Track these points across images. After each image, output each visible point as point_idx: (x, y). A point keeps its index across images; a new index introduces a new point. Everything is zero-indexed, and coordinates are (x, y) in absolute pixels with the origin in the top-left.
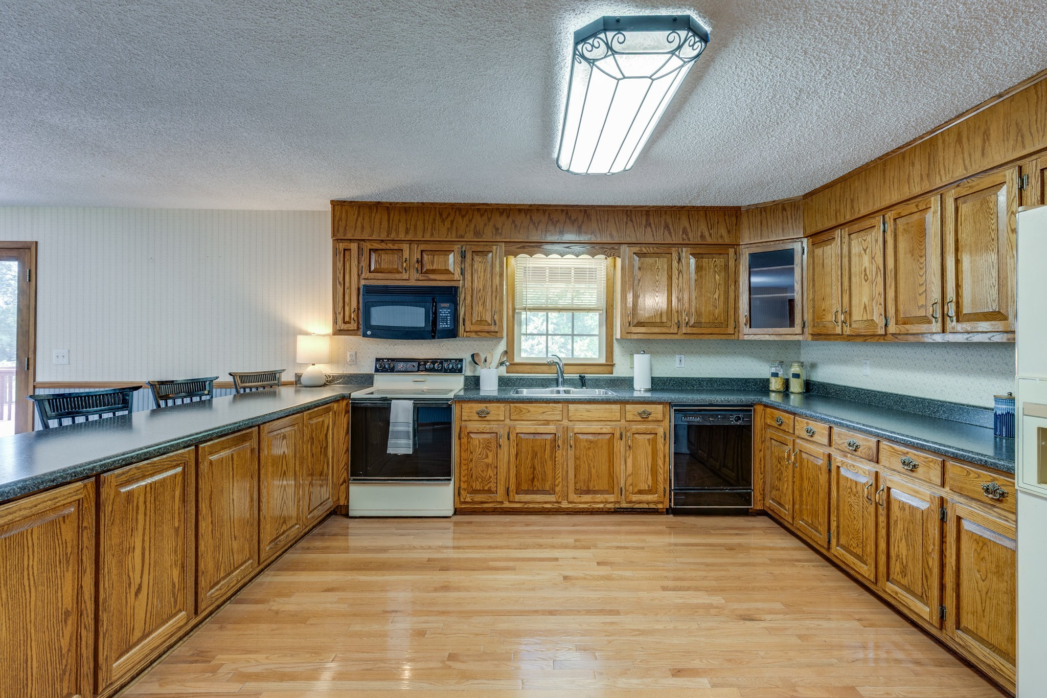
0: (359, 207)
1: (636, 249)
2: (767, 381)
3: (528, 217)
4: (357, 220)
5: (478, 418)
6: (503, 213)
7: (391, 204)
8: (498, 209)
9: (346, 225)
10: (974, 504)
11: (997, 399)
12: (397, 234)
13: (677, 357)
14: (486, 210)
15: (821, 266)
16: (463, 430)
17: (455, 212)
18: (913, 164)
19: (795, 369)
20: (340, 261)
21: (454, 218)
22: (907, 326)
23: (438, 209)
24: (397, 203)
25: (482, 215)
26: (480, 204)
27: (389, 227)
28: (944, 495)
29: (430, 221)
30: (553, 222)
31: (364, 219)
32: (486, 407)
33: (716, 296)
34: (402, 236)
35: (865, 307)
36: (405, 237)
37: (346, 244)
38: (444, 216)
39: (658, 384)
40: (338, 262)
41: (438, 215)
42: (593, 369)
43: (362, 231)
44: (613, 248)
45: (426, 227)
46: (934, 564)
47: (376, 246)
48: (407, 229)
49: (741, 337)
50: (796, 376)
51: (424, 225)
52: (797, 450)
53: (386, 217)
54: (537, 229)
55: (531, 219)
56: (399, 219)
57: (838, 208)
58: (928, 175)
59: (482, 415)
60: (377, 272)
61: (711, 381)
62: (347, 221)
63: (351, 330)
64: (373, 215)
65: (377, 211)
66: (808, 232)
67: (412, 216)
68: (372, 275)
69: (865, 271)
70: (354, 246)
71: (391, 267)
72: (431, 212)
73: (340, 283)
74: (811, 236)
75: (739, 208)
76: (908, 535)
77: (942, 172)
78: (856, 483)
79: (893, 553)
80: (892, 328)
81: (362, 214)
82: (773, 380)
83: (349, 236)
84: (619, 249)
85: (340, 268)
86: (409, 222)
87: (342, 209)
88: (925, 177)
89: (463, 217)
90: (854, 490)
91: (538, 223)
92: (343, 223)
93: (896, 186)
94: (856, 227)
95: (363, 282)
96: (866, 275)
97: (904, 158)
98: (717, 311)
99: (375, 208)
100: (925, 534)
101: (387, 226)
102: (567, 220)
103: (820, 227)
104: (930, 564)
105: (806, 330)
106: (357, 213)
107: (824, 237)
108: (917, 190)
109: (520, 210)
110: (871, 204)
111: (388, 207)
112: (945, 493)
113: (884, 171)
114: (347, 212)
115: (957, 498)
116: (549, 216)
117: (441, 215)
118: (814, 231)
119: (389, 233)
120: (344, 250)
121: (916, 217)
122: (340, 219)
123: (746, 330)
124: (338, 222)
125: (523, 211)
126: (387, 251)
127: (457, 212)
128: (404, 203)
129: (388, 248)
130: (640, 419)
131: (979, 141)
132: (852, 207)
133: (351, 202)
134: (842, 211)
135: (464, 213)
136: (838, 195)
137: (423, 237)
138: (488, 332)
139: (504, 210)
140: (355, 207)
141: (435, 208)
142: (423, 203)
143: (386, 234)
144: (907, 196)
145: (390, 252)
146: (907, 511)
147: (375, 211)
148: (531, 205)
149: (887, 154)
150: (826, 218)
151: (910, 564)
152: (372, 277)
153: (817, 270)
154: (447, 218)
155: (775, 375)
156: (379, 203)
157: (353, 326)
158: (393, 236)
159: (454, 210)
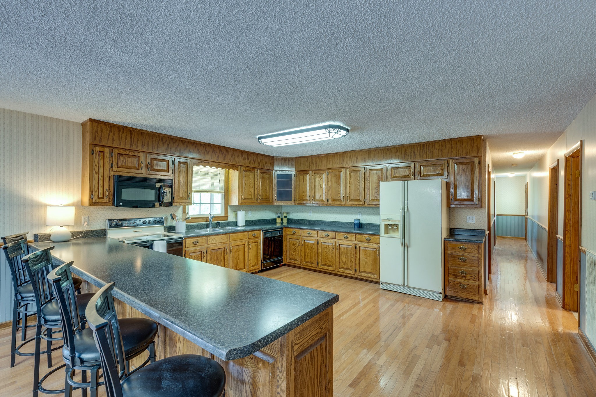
0: (111, 126)
1: (244, 168)
2: (276, 219)
3: (204, 148)
4: (109, 134)
5: (193, 246)
6: (193, 144)
7: (133, 129)
8: (191, 142)
9: (101, 136)
10: (363, 243)
11: (355, 220)
12: (137, 146)
13: (249, 212)
14: (185, 142)
15: (303, 182)
16: (187, 252)
17: (170, 140)
18: (337, 159)
19: (285, 215)
20: (96, 158)
21: (169, 143)
22: (335, 202)
23: (160, 137)
24: (137, 129)
25: (183, 144)
26: (183, 138)
27: (131, 142)
28: (355, 243)
29: (156, 143)
30: (215, 152)
31: (114, 134)
32: (197, 240)
33: (267, 189)
34: (140, 148)
35: (320, 196)
36: (142, 149)
37: (101, 148)
38: (164, 141)
39: (248, 223)
40: (94, 159)
41: (160, 140)
42: (221, 218)
43: (113, 142)
44: (236, 167)
45: (154, 145)
46: (353, 260)
47: (122, 152)
48: (143, 145)
49: (273, 204)
50: (285, 217)
51: (153, 144)
52: (303, 240)
53: (129, 135)
54: (208, 155)
55: (206, 150)
56: (138, 139)
57: (310, 165)
58: (342, 163)
59: (195, 244)
60: (122, 168)
61: (260, 221)
62: (102, 133)
63: (105, 203)
64: (121, 133)
65: (123, 131)
66: (297, 170)
67: (146, 138)
68: (120, 169)
69: (321, 185)
70: (107, 151)
71: (132, 166)
72: (156, 137)
73: (96, 172)
74: (298, 171)
75: (273, 157)
76: (346, 255)
77: (346, 163)
78: (328, 245)
79: (341, 261)
80: (330, 202)
81: (112, 130)
82: (278, 219)
83: (103, 143)
84: (238, 167)
85: (96, 163)
86: (144, 141)
87: (98, 125)
88: (341, 163)
89: (174, 143)
90: (328, 248)
91: (209, 152)
92: (99, 135)
93: (332, 163)
94: (317, 172)
95: (112, 173)
96: (321, 186)
97: (334, 156)
98: (267, 194)
99: (122, 129)
100: (351, 253)
101: (130, 141)
102: (220, 152)
103: (302, 169)
104: (352, 260)
105: (296, 201)
106: (109, 130)
107: (304, 172)
108: (338, 166)
109: (201, 145)
110: (323, 166)
111: (130, 130)
112: (356, 242)
113: (328, 158)
114: (102, 128)
115: (359, 243)
116: (213, 150)
117: (162, 140)
118: (300, 170)
119: (131, 145)
120: (99, 151)
121: (337, 173)
122: (97, 132)
123: (276, 201)
124: (95, 133)
125: (202, 145)
126: (129, 156)
127: (171, 140)
128: (141, 130)
129: (130, 154)
130: (253, 237)
131: (355, 159)
132: (316, 166)
133: (105, 122)
134: (312, 166)
135: (174, 141)
136: (310, 160)
137: (152, 151)
138: (185, 203)
139: (194, 143)
140: (107, 126)
141: (159, 136)
142: (153, 132)
143: (130, 146)
144: (335, 167)
145: (131, 156)
146: (346, 249)
147: (122, 131)
148: (206, 143)
149: (329, 154)
150: (305, 167)
151: (346, 262)
152: (120, 171)
153: (301, 182)
154: (165, 142)
155: (279, 217)
156: (125, 127)
157: (106, 200)
158: (134, 148)
159: (169, 139)
